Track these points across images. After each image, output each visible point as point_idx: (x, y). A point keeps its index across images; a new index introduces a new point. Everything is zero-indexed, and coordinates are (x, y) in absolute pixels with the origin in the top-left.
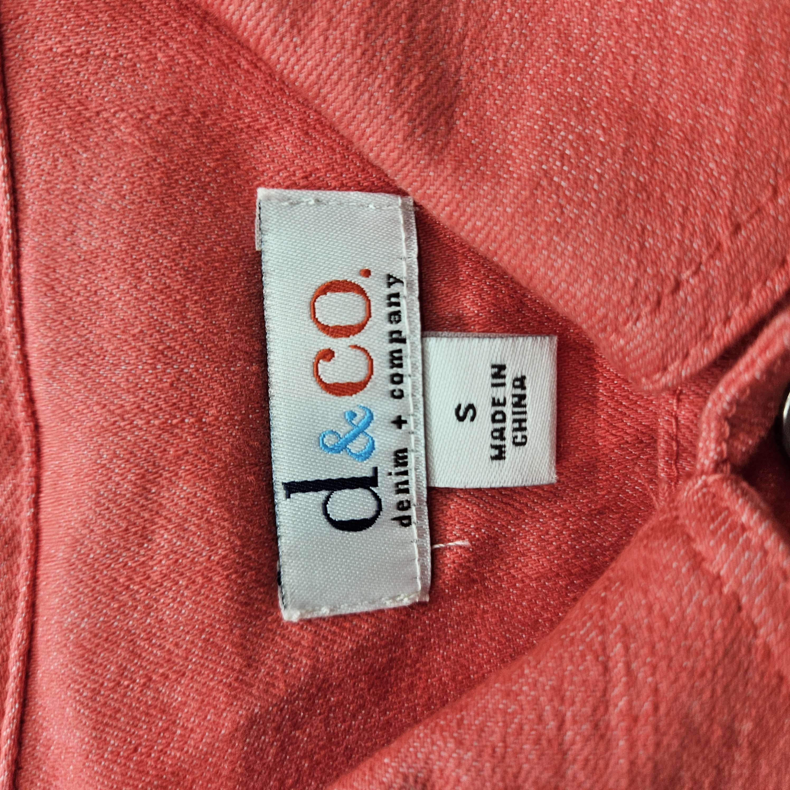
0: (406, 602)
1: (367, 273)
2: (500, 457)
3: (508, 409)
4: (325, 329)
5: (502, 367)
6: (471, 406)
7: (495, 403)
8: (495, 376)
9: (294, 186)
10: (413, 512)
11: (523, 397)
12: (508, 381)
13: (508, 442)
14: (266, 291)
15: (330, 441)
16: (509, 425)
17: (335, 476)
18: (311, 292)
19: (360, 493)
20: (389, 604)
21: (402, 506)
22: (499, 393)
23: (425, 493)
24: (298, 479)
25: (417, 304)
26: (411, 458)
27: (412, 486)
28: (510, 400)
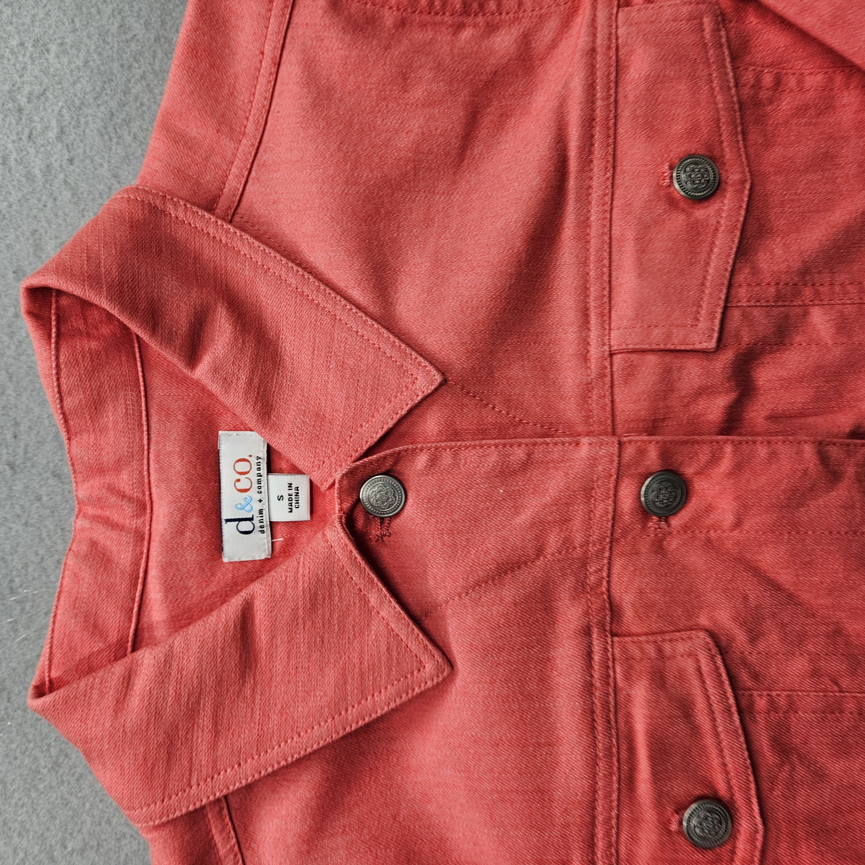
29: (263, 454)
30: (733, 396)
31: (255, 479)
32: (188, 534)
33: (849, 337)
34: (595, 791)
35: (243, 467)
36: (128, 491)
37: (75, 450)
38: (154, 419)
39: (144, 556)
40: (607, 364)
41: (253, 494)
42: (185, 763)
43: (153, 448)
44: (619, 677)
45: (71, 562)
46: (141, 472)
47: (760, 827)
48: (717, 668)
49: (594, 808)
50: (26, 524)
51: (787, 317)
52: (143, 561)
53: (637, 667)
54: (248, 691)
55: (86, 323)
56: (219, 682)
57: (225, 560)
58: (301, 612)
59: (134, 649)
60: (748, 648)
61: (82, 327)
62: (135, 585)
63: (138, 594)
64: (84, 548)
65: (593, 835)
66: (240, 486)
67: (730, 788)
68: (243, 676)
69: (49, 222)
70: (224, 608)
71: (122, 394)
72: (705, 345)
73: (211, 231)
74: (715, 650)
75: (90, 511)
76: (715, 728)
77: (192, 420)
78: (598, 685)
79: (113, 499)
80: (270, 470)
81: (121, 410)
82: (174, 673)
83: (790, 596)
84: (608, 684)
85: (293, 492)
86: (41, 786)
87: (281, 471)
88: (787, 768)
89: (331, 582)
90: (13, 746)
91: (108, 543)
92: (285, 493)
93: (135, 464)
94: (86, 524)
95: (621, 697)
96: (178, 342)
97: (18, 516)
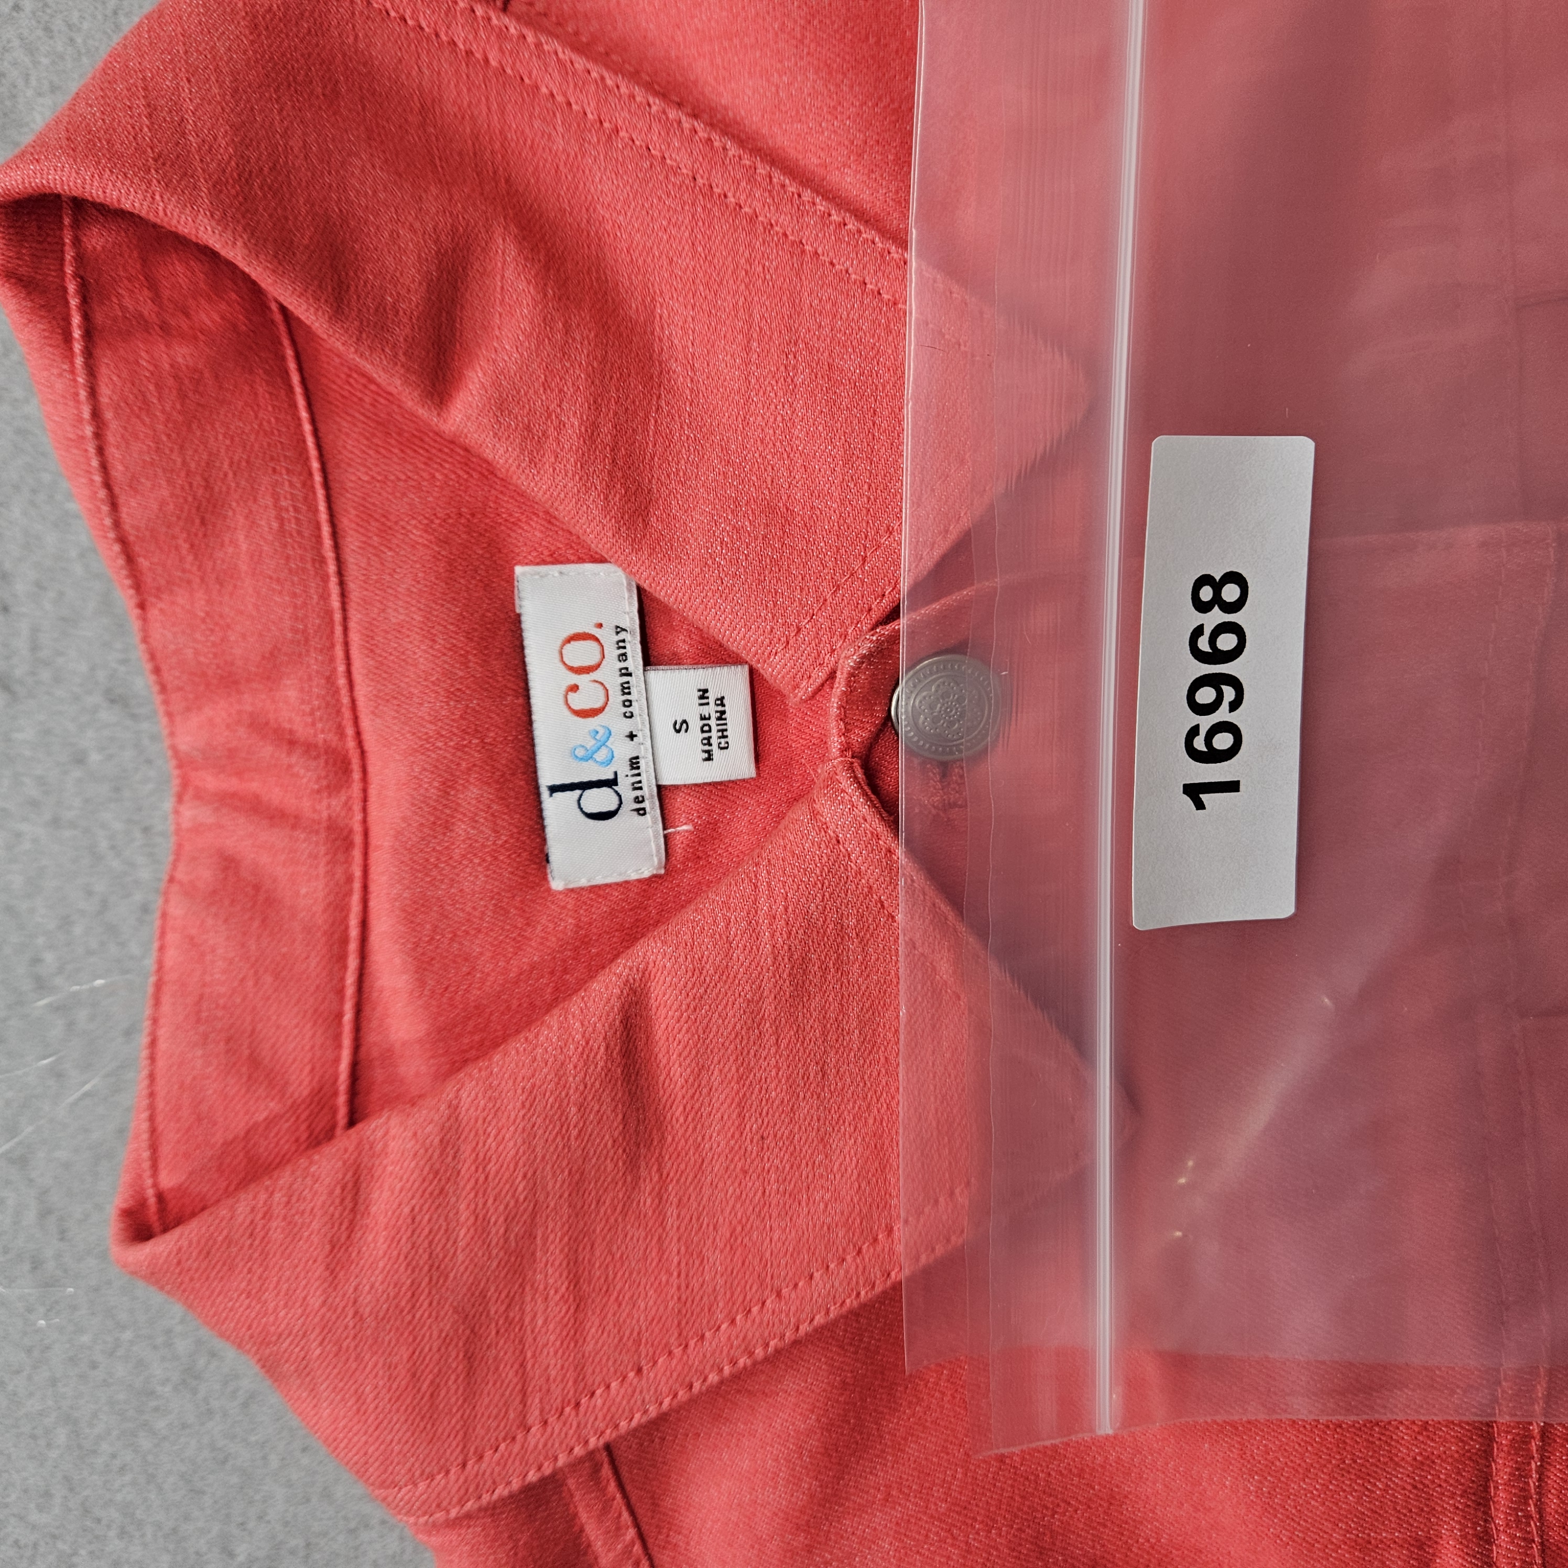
0: (646, 874)
1: (600, 626)
2: (709, 758)
3: (713, 722)
4: (572, 669)
5: (706, 691)
6: (685, 722)
7: (703, 718)
8: (702, 697)
9: (544, 562)
10: (646, 805)
11: (723, 712)
12: (712, 700)
13: (715, 748)
14: (526, 643)
15: (580, 753)
16: (714, 734)
17: (586, 779)
18: (559, 643)
19: (605, 790)
20: (634, 876)
21: (638, 800)
22: (705, 711)
23: (655, 789)
24: (558, 782)
25: (639, 647)
26: (642, 763)
27: (644, 785)
28: (714, 716)
29: (631, 620)
31: (614, 682)
32: (461, 828)
35: (582, 653)
36: (302, 730)
37: (158, 633)
38: (352, 542)
39: (357, 885)
41: (613, 718)
42: (510, 1374)
43: (355, 617)
45: (177, 910)
46: (330, 680)
50: (56, 822)
52: (356, 898)
54: (647, 1201)
55: (157, 298)
56: (578, 1183)
57: (557, 884)
58: (768, 1007)
59: (356, 1117)
61: (148, 309)
62: (342, 958)
63: (350, 979)
64: (206, 874)
66: (578, 701)
68: (632, 1164)
69: (31, 50)
70: (575, 1005)
71: (266, 480)
73: (461, 35)
75: (211, 782)
77: (446, 542)
79: (267, 751)
81: (267, 522)
82: (466, 1169)
85: (711, 710)
86: (160, 1424)
87: (675, 661)
89: (841, 928)
90: (85, 1339)
91: (264, 859)
92: (693, 715)
93: (314, 661)
94: (205, 815)
96: (401, 333)
97: (34, 804)
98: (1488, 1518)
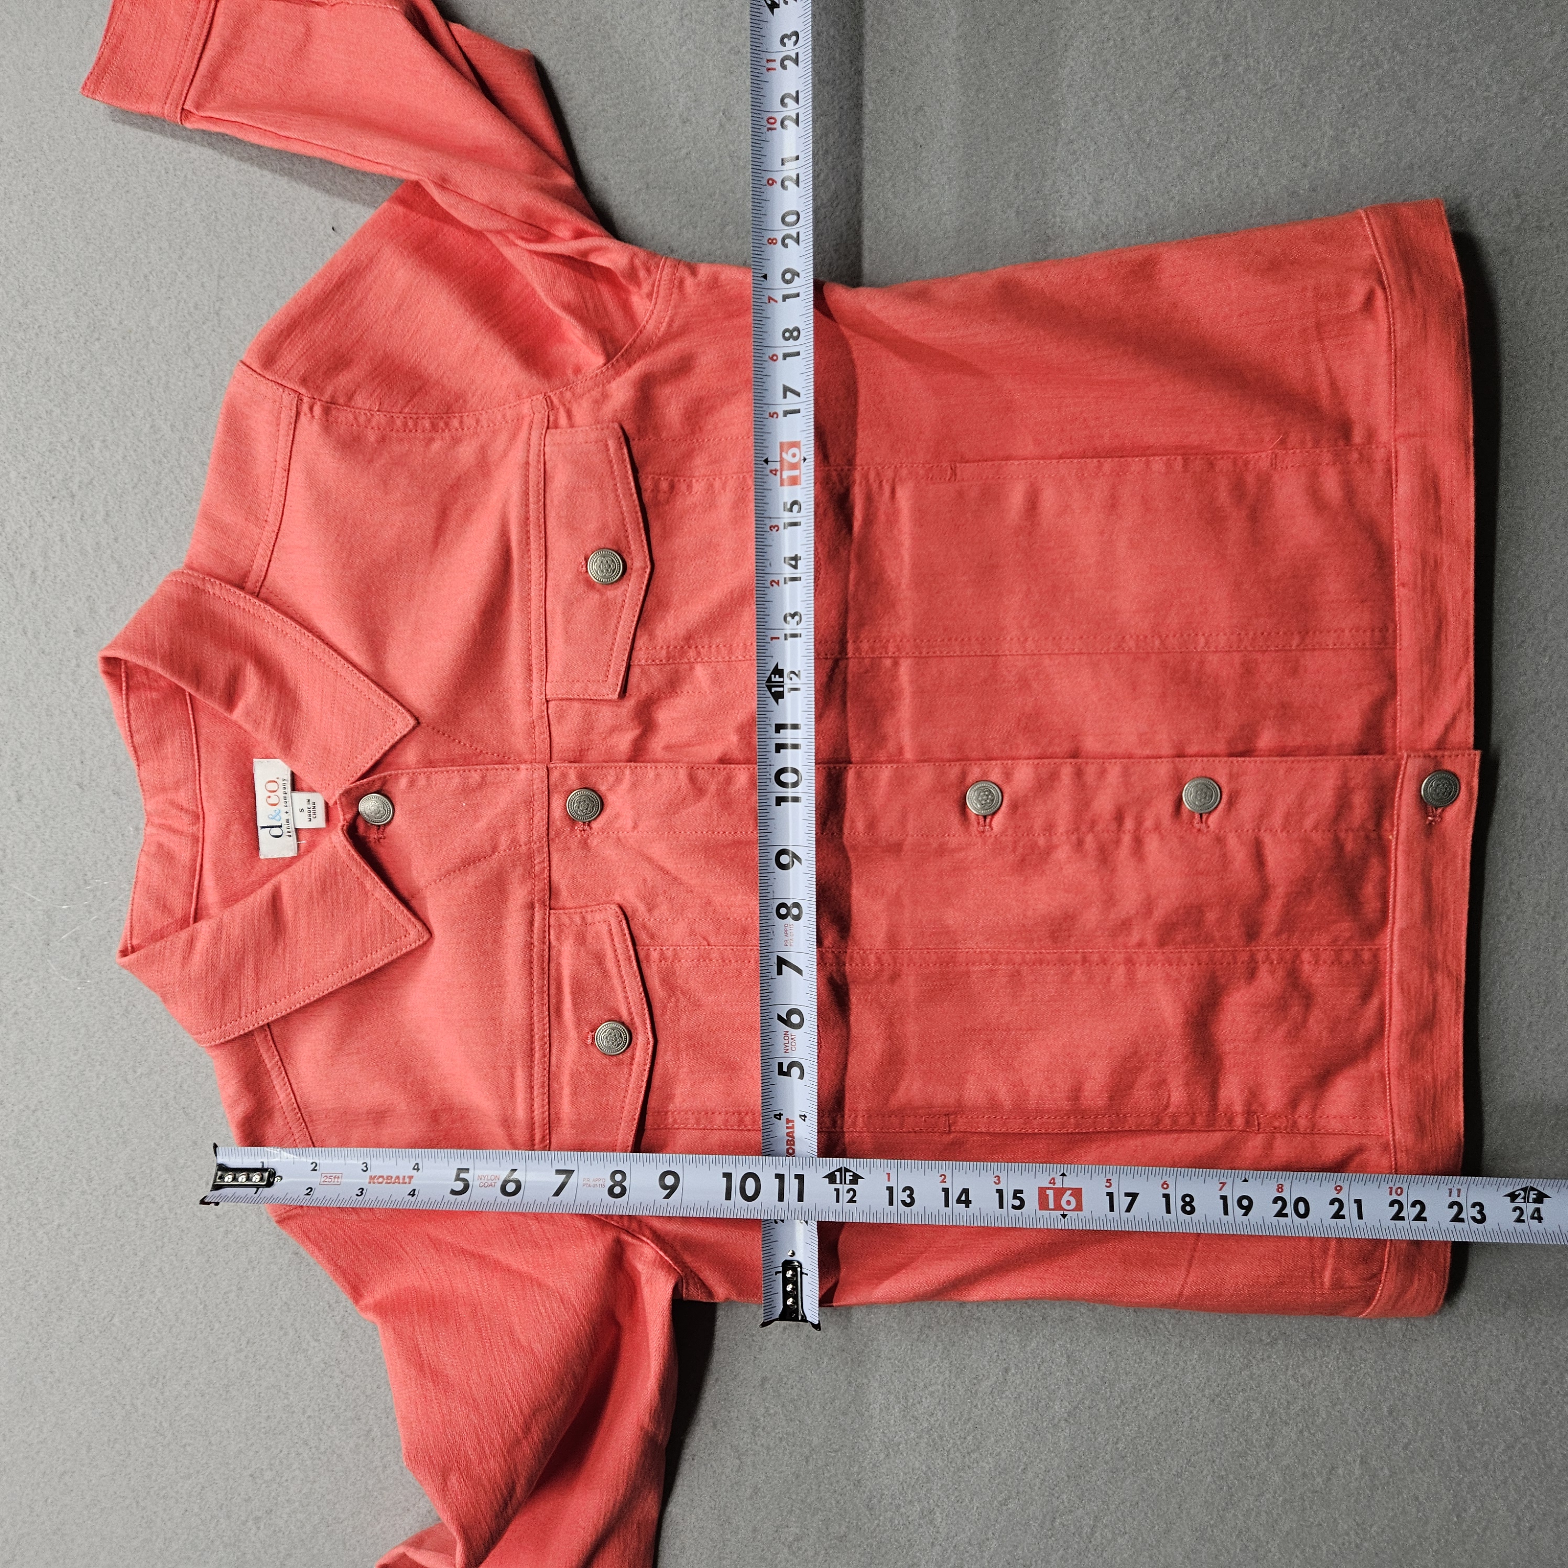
0: (291, 855)
1: (279, 779)
2: (311, 821)
3: (312, 810)
4: (269, 791)
5: (310, 800)
6: (303, 809)
7: (309, 808)
8: (309, 802)
9: (262, 758)
10: (292, 834)
11: (316, 807)
12: (312, 803)
13: (313, 818)
14: (255, 782)
15: (271, 817)
16: (313, 814)
17: (272, 825)
18: (266, 783)
19: (278, 829)
20: (287, 856)
21: (289, 832)
22: (309, 806)
23: (294, 829)
24: (264, 825)
25: (290, 786)
26: (290, 821)
27: (291, 827)
28: (313, 808)
29: (289, 778)
30: (637, 732)
31: (282, 796)
32: (232, 837)
33: (721, 687)
34: (532, 1018)
35: (272, 786)
36: (185, 805)
37: (143, 774)
38: (203, 750)
40: (544, 708)
41: (281, 807)
42: (236, 1001)
43: (203, 772)
44: (552, 938)
45: (143, 859)
46: (194, 791)
47: (651, 1039)
48: (622, 930)
49: (532, 1030)
50: (94, 831)
51: (677, 672)
53: (566, 931)
54: (280, 952)
55: (148, 678)
56: (258, 944)
57: (262, 857)
58: (315, 894)
59: (195, 921)
60: (647, 915)
61: (146, 681)
62: (194, 876)
63: (196, 883)
64: (153, 849)
65: (532, 1049)
66: (272, 801)
67: (631, 1014)
68: (275, 939)
70: (259, 891)
71: (177, 731)
72: (610, 697)
73: (242, 604)
74: (622, 917)
75: (157, 820)
76: (620, 971)
77: (232, 751)
78: (536, 943)
79: (174, 811)
80: (294, 788)
81: (177, 743)
82: (224, 936)
83: (675, 879)
84: (544, 943)
85: (311, 806)
87: (301, 790)
88: (673, 999)
89: (336, 873)
91: (172, 845)
92: (305, 806)
93: (190, 785)
94: (154, 831)
95: (553, 953)
96: (218, 694)
97: (88, 824)
98: (532, 1061)
